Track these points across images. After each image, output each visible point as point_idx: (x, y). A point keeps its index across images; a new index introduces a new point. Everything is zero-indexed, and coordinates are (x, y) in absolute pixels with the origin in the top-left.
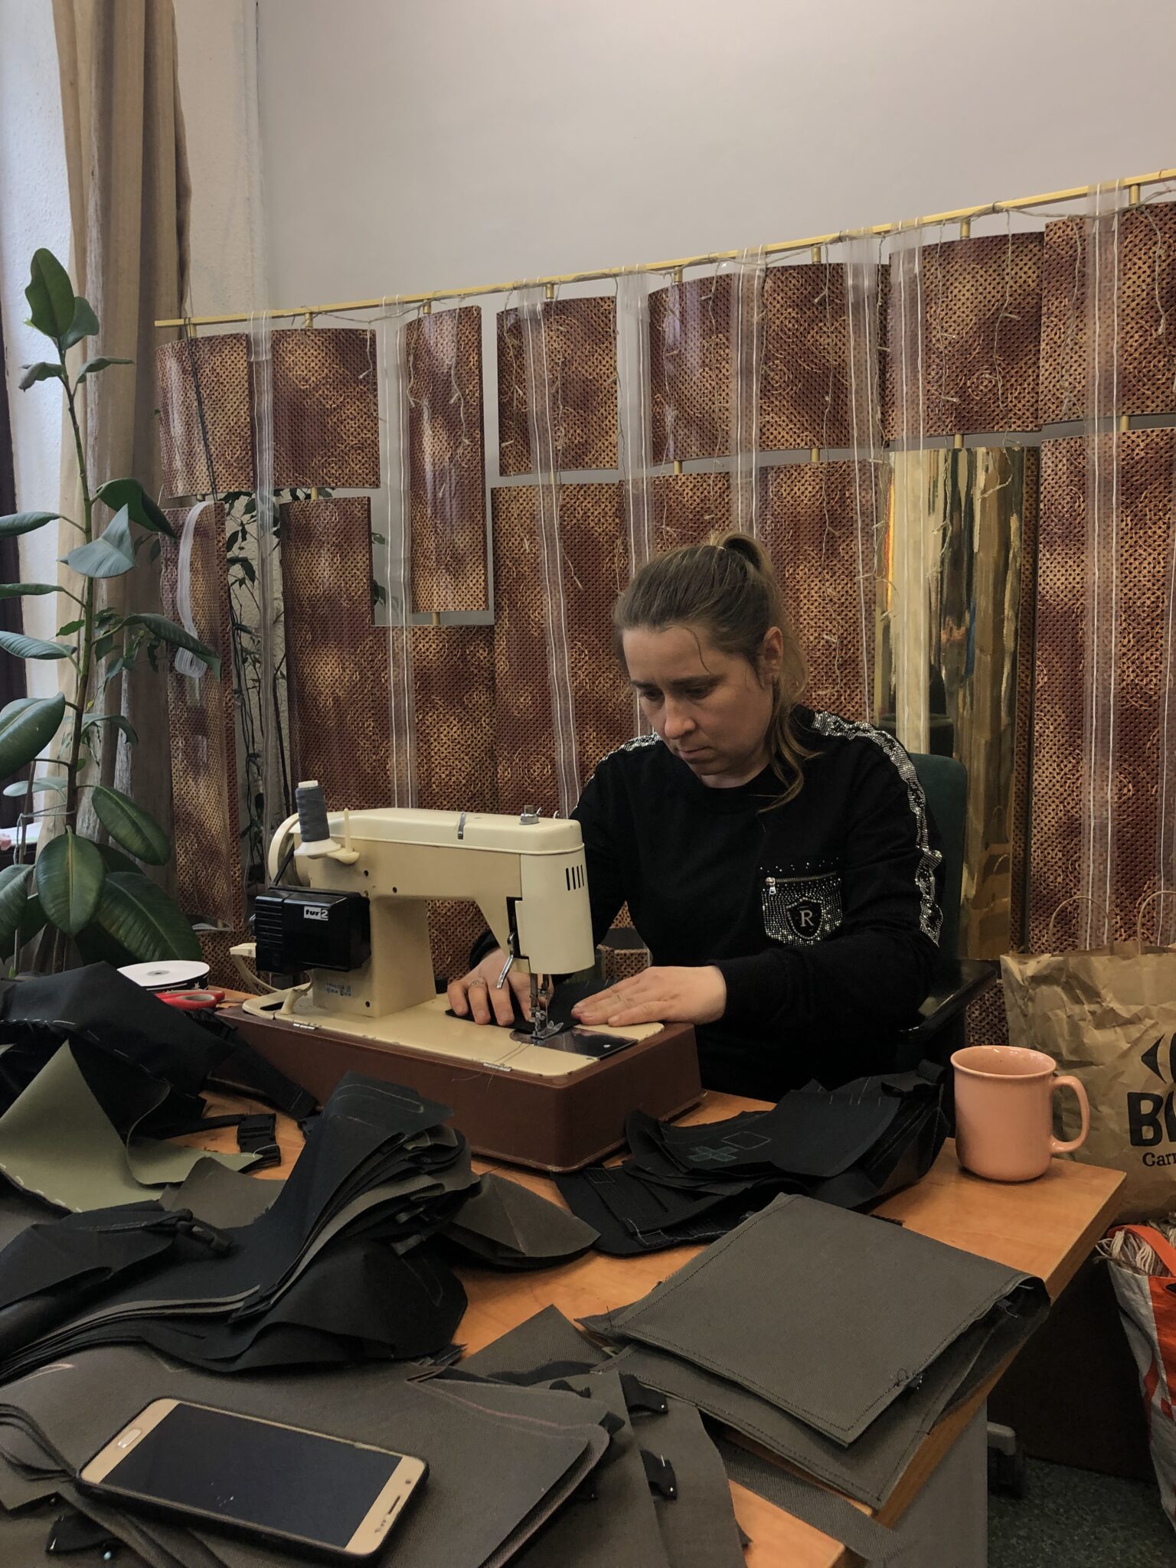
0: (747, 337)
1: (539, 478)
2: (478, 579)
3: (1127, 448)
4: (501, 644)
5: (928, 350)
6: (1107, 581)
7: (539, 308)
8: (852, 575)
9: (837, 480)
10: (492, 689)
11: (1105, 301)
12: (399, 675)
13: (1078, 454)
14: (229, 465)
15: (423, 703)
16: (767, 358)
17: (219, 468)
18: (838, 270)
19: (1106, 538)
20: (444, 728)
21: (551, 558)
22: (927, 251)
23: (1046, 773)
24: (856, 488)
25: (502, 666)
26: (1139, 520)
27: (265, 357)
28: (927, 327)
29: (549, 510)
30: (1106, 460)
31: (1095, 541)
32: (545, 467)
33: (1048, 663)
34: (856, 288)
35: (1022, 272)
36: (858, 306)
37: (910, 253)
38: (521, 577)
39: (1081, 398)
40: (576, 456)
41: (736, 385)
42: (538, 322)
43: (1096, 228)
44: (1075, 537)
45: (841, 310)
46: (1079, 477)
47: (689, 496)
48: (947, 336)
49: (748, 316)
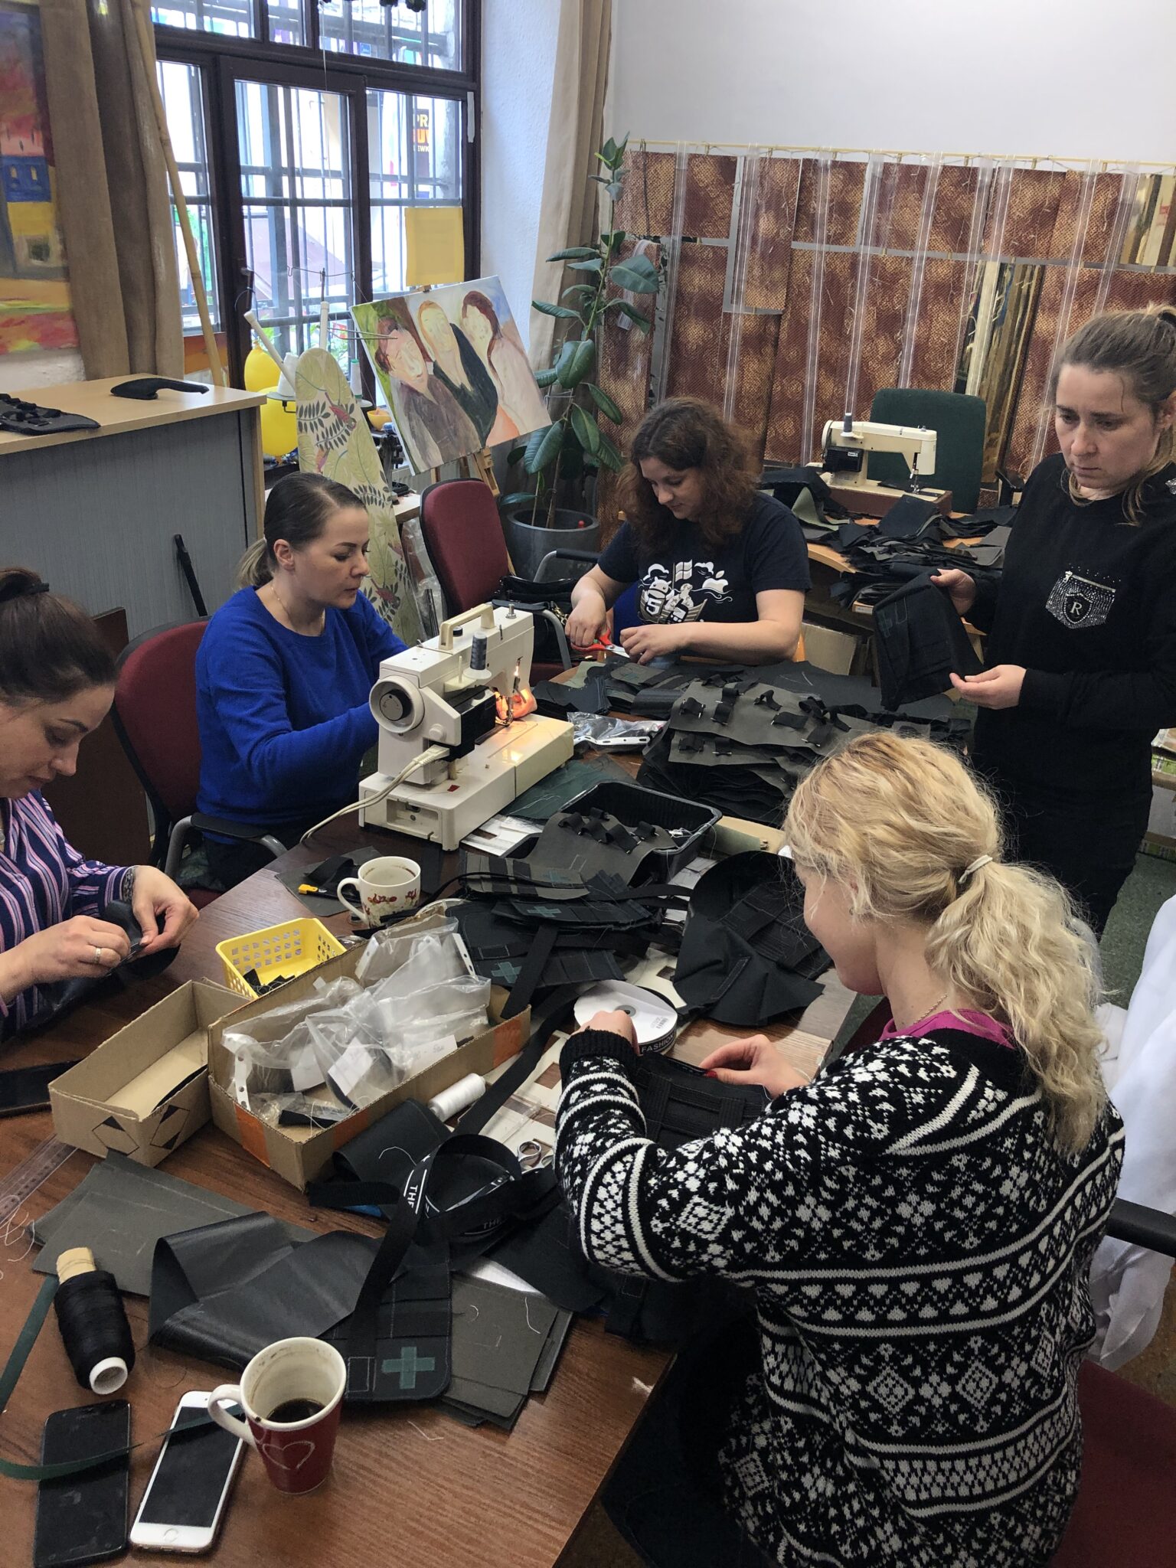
0: (930, 197)
1: (816, 247)
2: (782, 295)
3: (1082, 275)
4: (785, 325)
5: (1009, 217)
6: (1064, 330)
7: (829, 163)
8: (957, 313)
9: (959, 268)
10: (776, 346)
11: (1086, 211)
12: (735, 338)
13: (1062, 274)
14: (658, 222)
15: (743, 353)
16: (938, 208)
17: (652, 223)
18: (975, 170)
19: (1067, 312)
20: (752, 365)
21: (816, 286)
22: (1018, 171)
23: (1024, 406)
24: (966, 273)
25: (783, 336)
26: (1081, 306)
27: (684, 167)
28: (1010, 207)
29: (819, 264)
30: (1073, 279)
31: (1062, 312)
32: (821, 242)
33: (1033, 361)
34: (982, 181)
35: (1053, 189)
36: (981, 190)
37: (1009, 170)
38: (800, 294)
39: (1068, 251)
40: (836, 239)
41: (922, 220)
42: (827, 170)
43: (1087, 180)
44: (1054, 309)
45: (973, 190)
46: (1061, 286)
47: (890, 267)
48: (1018, 213)
49: (932, 187)
